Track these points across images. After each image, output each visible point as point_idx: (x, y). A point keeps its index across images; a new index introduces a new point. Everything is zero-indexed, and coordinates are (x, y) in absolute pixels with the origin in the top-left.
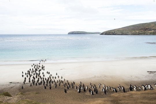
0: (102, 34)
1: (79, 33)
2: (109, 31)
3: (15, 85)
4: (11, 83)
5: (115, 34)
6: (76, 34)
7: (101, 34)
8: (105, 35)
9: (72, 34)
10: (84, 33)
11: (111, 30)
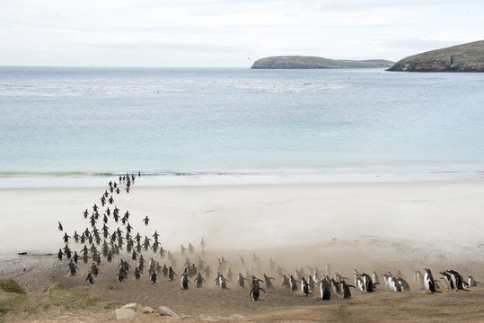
0: (397, 67)
1: (296, 62)
2: (426, 54)
3: (37, 261)
4: (24, 256)
5: (454, 70)
6: (284, 67)
7: (393, 69)
8: (409, 70)
9: (269, 68)
10: (320, 64)
11: (436, 52)
